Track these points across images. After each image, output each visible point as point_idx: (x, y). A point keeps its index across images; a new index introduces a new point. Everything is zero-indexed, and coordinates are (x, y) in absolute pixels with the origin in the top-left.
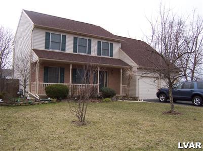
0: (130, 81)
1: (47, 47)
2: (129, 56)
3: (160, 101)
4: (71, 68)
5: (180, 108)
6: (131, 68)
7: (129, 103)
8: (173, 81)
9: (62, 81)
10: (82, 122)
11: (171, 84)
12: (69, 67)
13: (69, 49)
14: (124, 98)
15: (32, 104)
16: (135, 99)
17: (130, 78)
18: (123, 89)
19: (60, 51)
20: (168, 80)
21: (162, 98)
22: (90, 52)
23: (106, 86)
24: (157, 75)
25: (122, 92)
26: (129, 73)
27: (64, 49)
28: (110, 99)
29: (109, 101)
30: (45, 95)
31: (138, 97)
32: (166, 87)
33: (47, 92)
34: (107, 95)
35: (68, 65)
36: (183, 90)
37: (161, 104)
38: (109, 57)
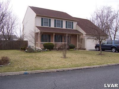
0: (82, 41)
1: (42, 25)
2: (81, 28)
3: (97, 50)
4: (54, 35)
5: (105, 53)
6: (82, 34)
7: (82, 51)
8: (102, 41)
9: (49, 41)
10: (65, 57)
11: (100, 42)
12: (53, 35)
13: (52, 26)
14: (79, 49)
15: (40, 52)
16: (85, 49)
17: (82, 39)
18: (78, 45)
19: (48, 27)
20: (99, 41)
21: (98, 49)
22: (62, 27)
23: (70, 43)
24: (95, 38)
25: (78, 46)
26: (81, 37)
27: (50, 26)
28: (73, 49)
29: (72, 50)
30: (43, 48)
31: (86, 49)
32: (98, 44)
33: (44, 47)
34: (71, 48)
35: (52, 34)
36: (107, 45)
37: (97, 51)
38: (71, 29)
